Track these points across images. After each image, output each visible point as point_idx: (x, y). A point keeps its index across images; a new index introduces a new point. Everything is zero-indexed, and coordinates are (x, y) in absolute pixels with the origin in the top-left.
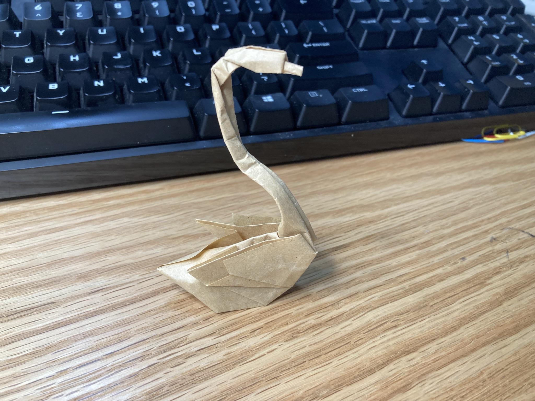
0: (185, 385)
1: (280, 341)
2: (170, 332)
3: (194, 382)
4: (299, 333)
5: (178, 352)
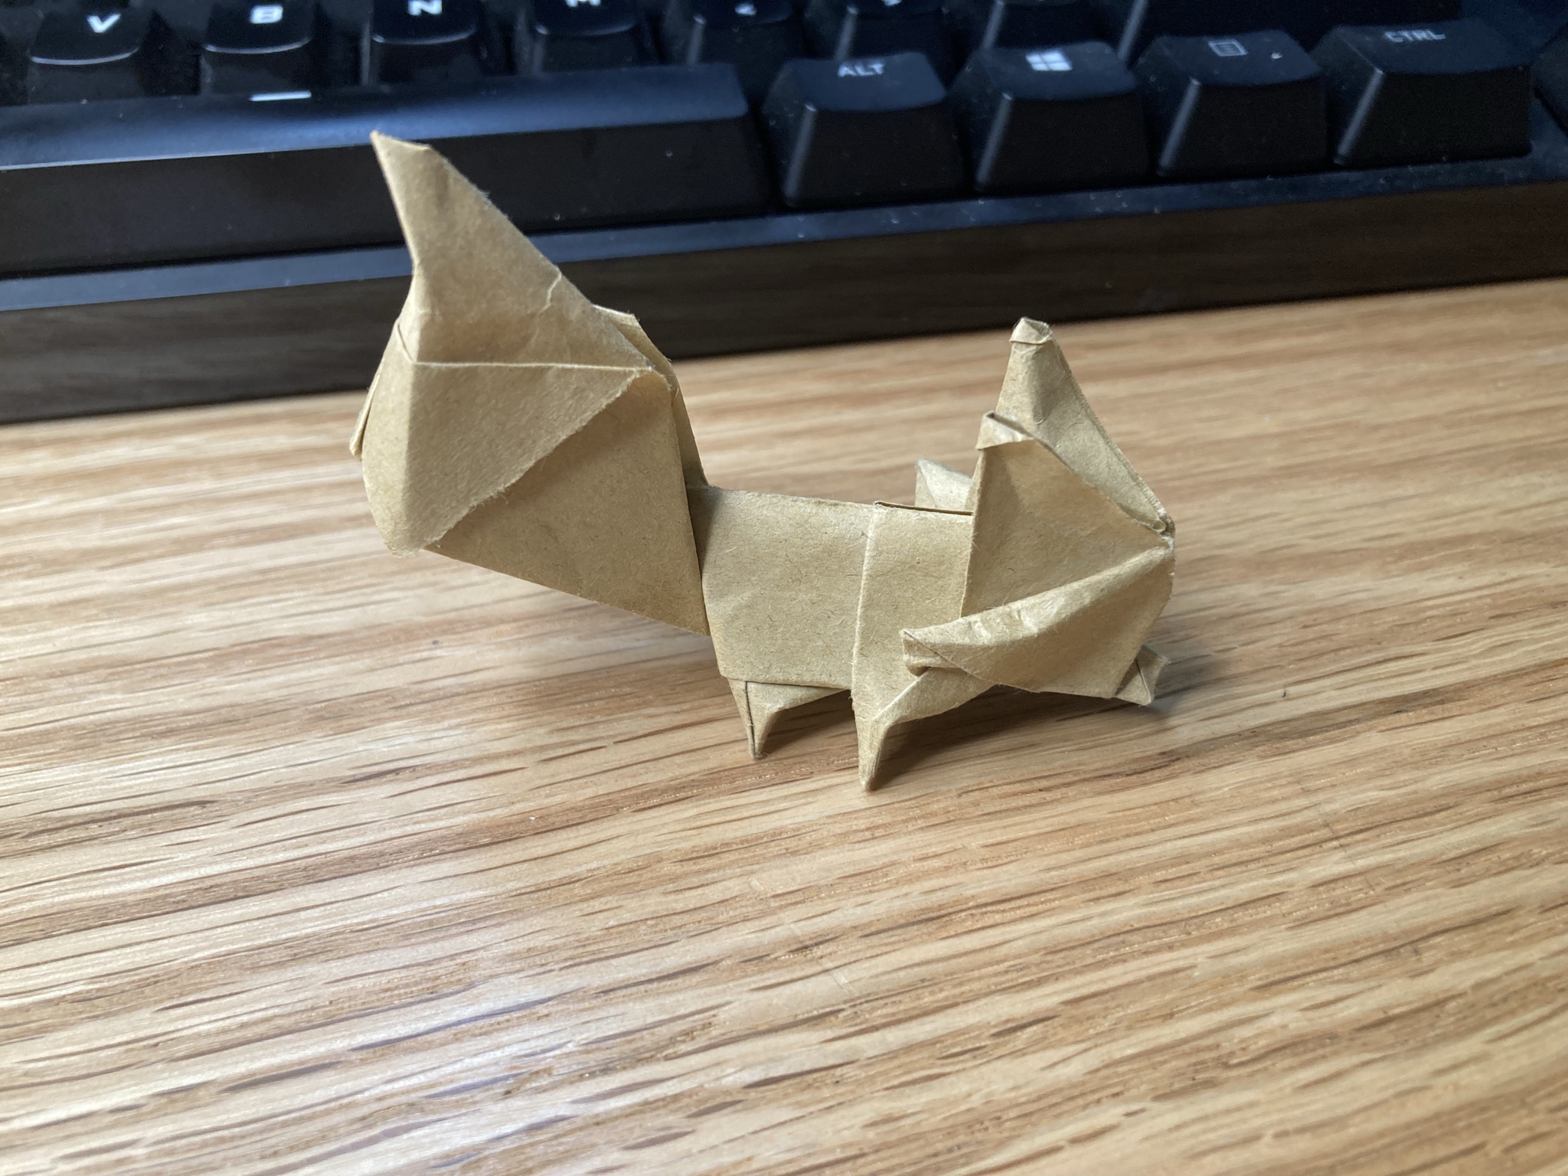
1: (1134, 1092)
2: (642, 983)
4: (1227, 1066)
5: (663, 1081)
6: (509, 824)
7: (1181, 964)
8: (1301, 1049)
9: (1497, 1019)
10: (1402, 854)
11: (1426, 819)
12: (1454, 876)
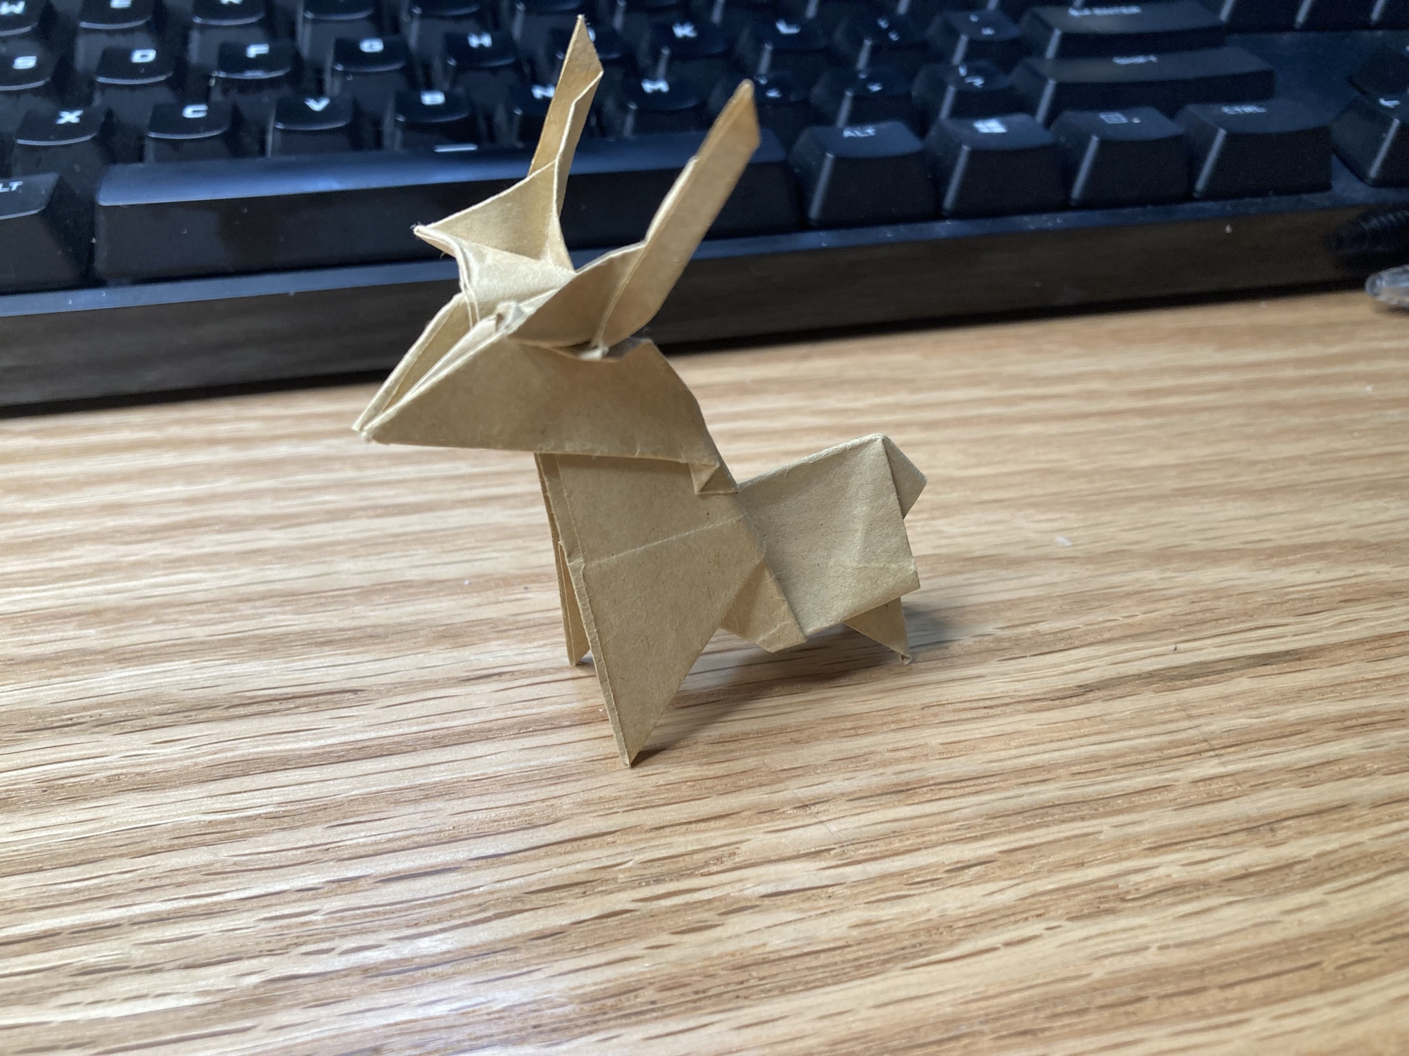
0: (710, 997)
1: (1052, 914)
2: (682, 824)
3: (743, 993)
4: (1124, 900)
5: (700, 889)
6: (584, 713)
7: (1091, 830)
8: (1181, 891)
9: (1333, 879)
10: (1264, 763)
11: (1284, 740)
12: (1305, 780)
